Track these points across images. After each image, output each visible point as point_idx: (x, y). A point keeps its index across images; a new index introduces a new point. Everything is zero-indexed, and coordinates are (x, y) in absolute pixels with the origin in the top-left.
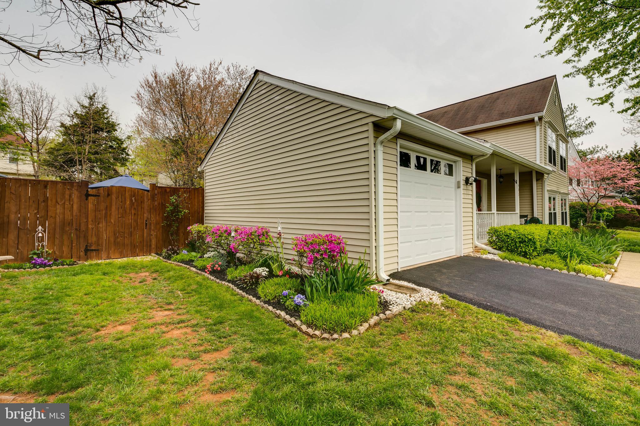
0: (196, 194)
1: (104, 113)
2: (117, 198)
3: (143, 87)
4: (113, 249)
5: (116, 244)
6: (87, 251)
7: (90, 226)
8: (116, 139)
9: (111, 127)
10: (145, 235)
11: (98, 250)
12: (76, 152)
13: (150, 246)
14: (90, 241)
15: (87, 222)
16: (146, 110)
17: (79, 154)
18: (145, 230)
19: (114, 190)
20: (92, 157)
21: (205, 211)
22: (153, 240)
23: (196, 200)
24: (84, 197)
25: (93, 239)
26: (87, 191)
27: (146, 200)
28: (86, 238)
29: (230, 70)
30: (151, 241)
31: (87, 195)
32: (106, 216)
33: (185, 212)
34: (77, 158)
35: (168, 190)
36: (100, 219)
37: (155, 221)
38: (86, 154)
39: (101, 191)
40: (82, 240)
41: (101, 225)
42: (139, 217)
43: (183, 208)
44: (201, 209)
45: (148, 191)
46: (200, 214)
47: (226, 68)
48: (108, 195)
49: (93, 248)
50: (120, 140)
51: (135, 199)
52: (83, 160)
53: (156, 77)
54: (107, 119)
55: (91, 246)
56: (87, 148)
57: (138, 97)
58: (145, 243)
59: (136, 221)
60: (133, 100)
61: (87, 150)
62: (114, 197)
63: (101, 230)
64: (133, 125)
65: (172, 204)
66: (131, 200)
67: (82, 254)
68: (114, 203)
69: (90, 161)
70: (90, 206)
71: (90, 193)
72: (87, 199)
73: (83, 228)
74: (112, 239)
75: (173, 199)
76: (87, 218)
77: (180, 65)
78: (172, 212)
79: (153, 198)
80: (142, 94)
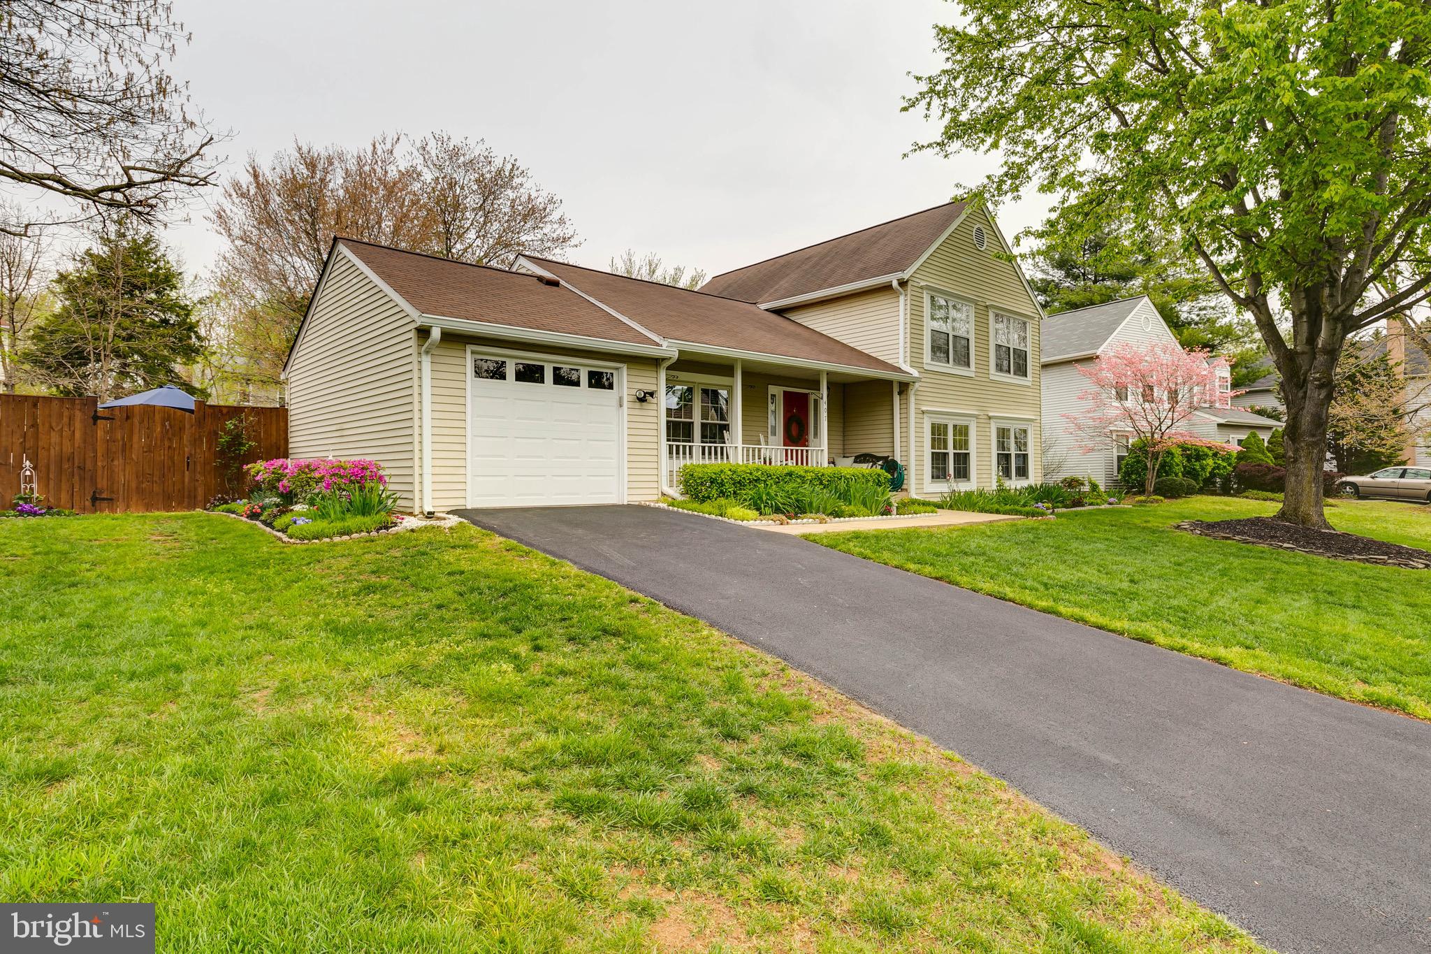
0: (274, 418)
1: (147, 253)
2: (142, 422)
3: (230, 195)
4: (134, 499)
5: (140, 491)
6: (94, 499)
7: (99, 464)
8: (174, 307)
9: (166, 280)
10: (186, 480)
11: (111, 499)
12: (89, 337)
13: (195, 497)
14: (99, 486)
15: (95, 457)
16: (239, 243)
17: (95, 339)
18: (187, 473)
19: (136, 411)
20: (122, 345)
21: (290, 446)
22: (199, 489)
23: (274, 427)
24: (91, 421)
25: (102, 483)
26: (96, 411)
27: (187, 426)
28: (93, 480)
29: (428, 148)
30: (195, 489)
31: (96, 418)
32: (124, 450)
33: (250, 446)
34: (90, 348)
35: (225, 411)
36: (115, 453)
37: (202, 459)
38: (110, 340)
39: (117, 412)
40: (87, 484)
41: (116, 463)
42: (176, 452)
43: (249, 439)
44: (282, 442)
45: (191, 411)
46: (282, 450)
47: (418, 144)
48: (128, 418)
49: (104, 496)
50: (184, 308)
51: (170, 425)
52: (102, 353)
53: (256, 176)
54: (155, 262)
55: (101, 493)
56: (112, 328)
57: (220, 217)
58: (186, 493)
59: (172, 458)
60: (209, 225)
61: (111, 333)
62: (136, 420)
63: (116, 470)
64: (208, 275)
65: (228, 433)
66: (163, 425)
67: (88, 504)
68: (136, 431)
69: (118, 354)
70: (100, 433)
71: (99, 415)
72: (95, 424)
73: (89, 465)
74: (134, 485)
75: (230, 425)
76: (95, 451)
77: (305, 149)
78: (230, 445)
79: (200, 423)
80: (228, 212)
